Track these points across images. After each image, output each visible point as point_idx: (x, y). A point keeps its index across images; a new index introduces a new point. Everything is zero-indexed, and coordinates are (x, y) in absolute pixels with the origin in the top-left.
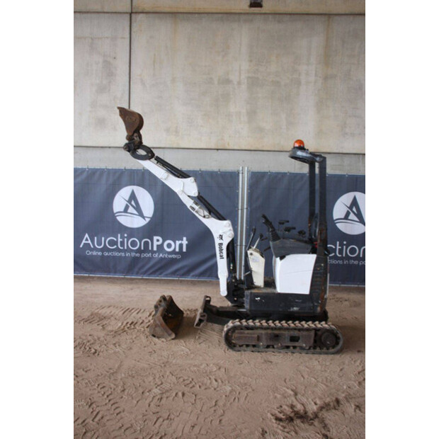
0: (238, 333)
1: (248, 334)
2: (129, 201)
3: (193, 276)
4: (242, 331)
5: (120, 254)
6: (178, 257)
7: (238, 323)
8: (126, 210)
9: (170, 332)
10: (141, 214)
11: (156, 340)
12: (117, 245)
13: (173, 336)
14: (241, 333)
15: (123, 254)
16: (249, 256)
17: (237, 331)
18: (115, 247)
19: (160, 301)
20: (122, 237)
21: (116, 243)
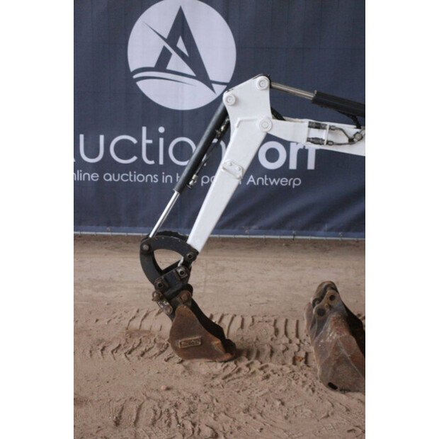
2: (171, 40)
3: (330, 230)
5: (145, 179)
6: (295, 182)
8: (162, 64)
10: (201, 74)
11: (336, 395)
12: (139, 156)
15: (154, 178)
18: (135, 158)
20: (153, 135)
21: (136, 150)
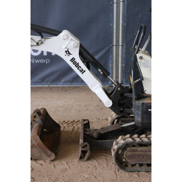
0: (130, 151)
1: (141, 151)
4: (134, 148)
7: (130, 140)
9: (49, 152)
13: (53, 156)
14: (134, 151)
16: (139, 60)
17: (128, 149)
19: (35, 117)
